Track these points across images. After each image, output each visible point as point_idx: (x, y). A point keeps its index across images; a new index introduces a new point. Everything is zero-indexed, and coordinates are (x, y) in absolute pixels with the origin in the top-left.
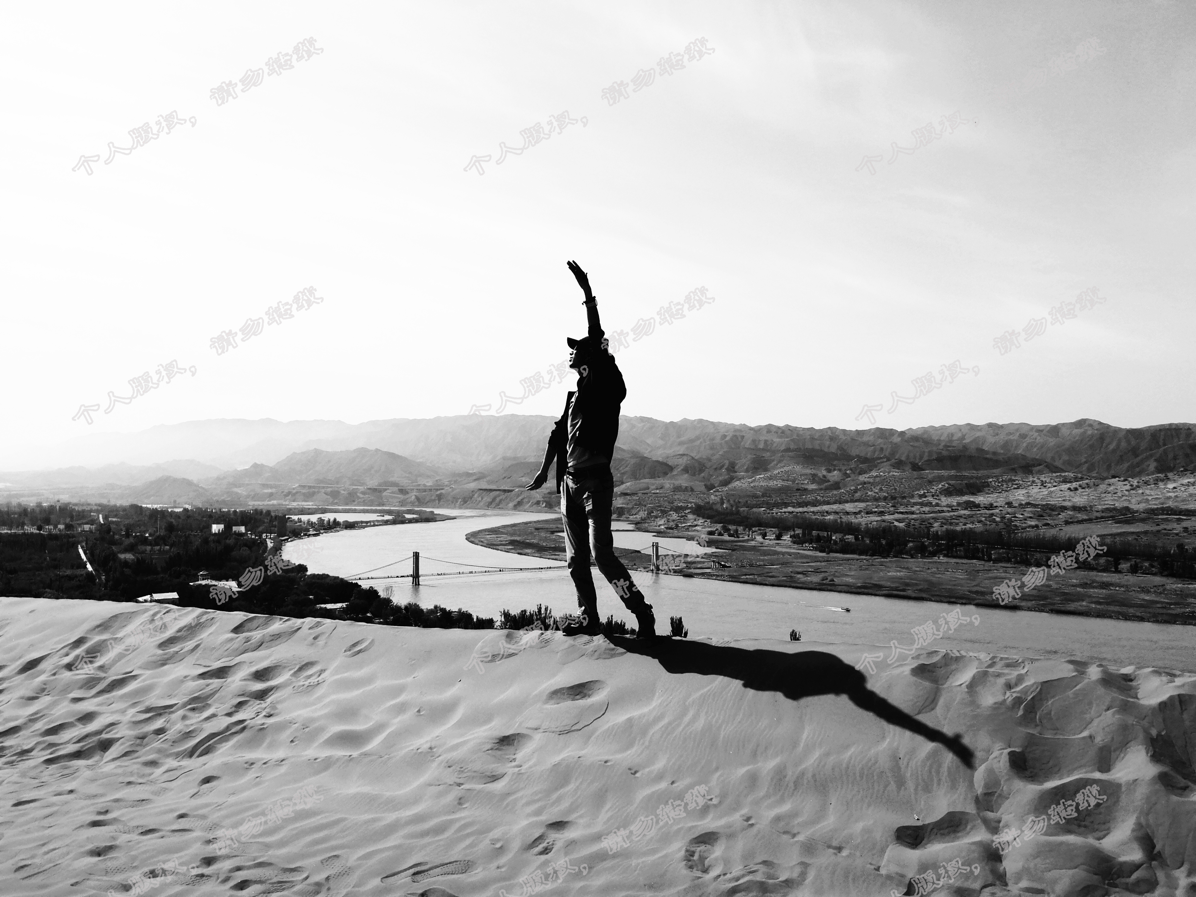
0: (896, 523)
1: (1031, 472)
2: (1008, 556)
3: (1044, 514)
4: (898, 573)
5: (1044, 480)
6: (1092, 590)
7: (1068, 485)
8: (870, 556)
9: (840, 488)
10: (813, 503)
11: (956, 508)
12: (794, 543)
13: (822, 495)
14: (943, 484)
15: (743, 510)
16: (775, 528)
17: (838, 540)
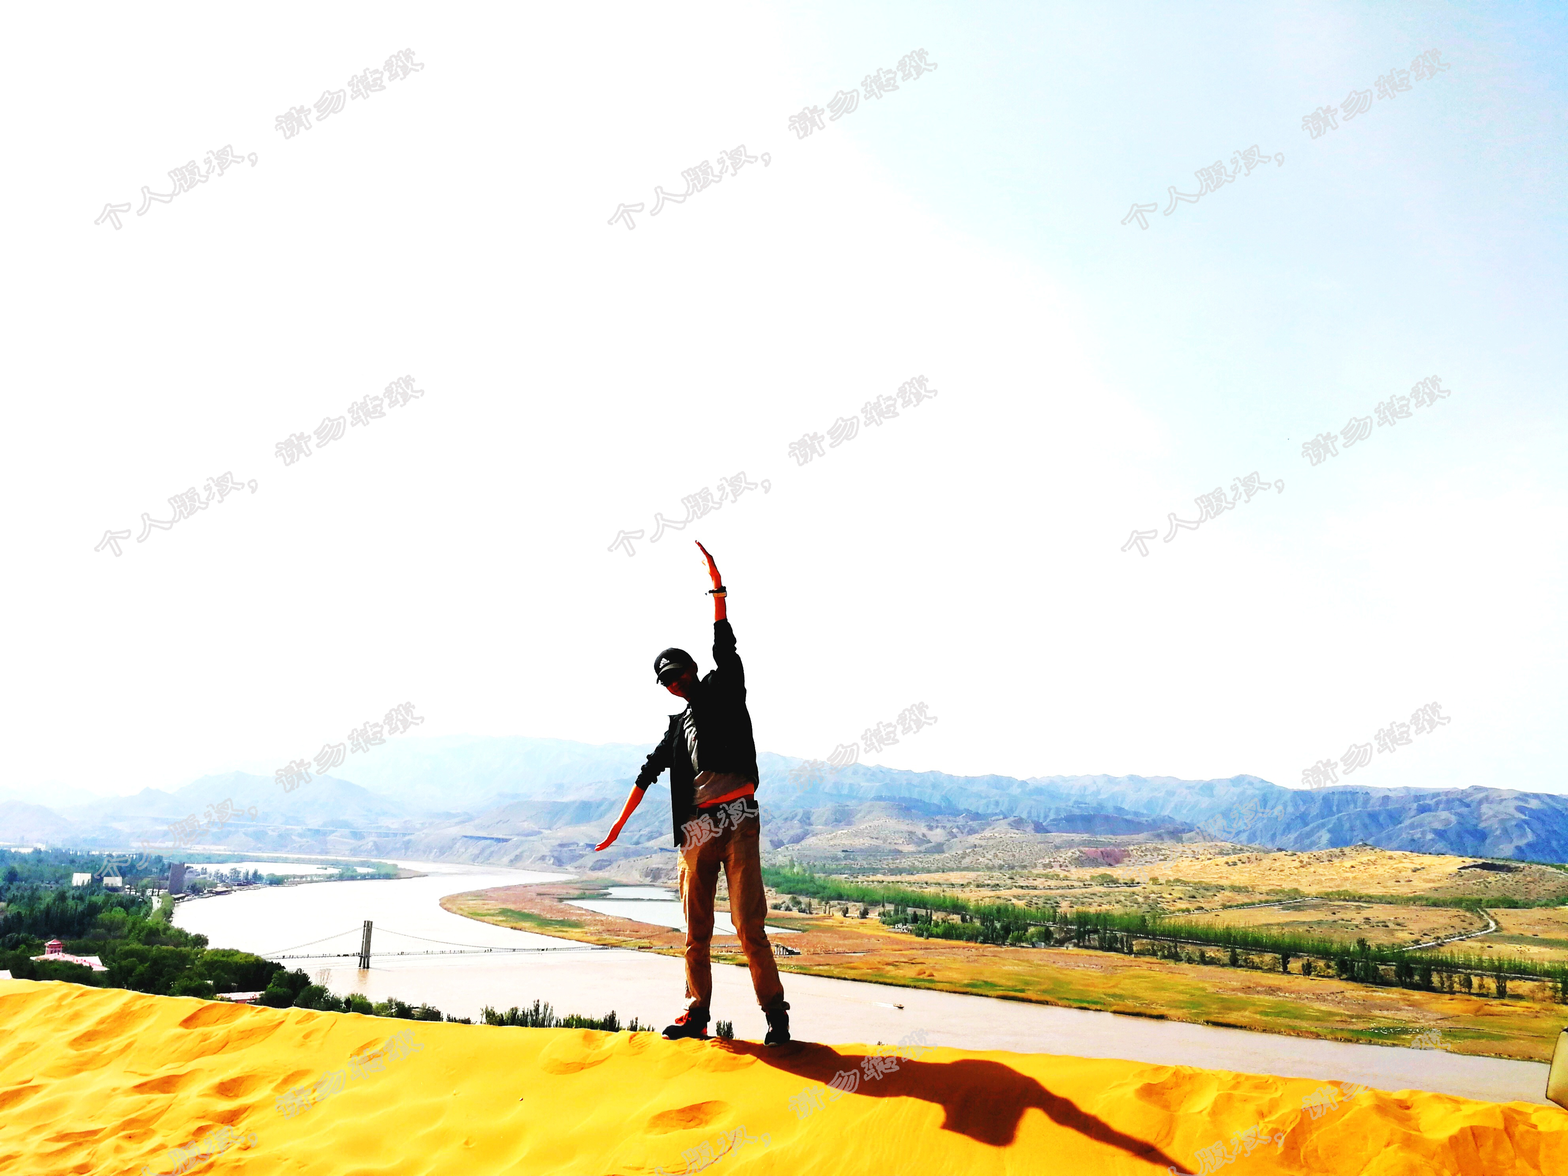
0: (1014, 901)
1: (1180, 840)
2: (1153, 948)
3: (1197, 895)
4: (1016, 968)
5: (1196, 850)
6: (1256, 996)
7: (1226, 859)
8: (981, 942)
9: (943, 852)
10: (909, 871)
11: (1090, 883)
12: (884, 923)
13: (920, 860)
14: (1073, 851)
15: (819, 876)
16: (859, 902)
17: (940, 921)
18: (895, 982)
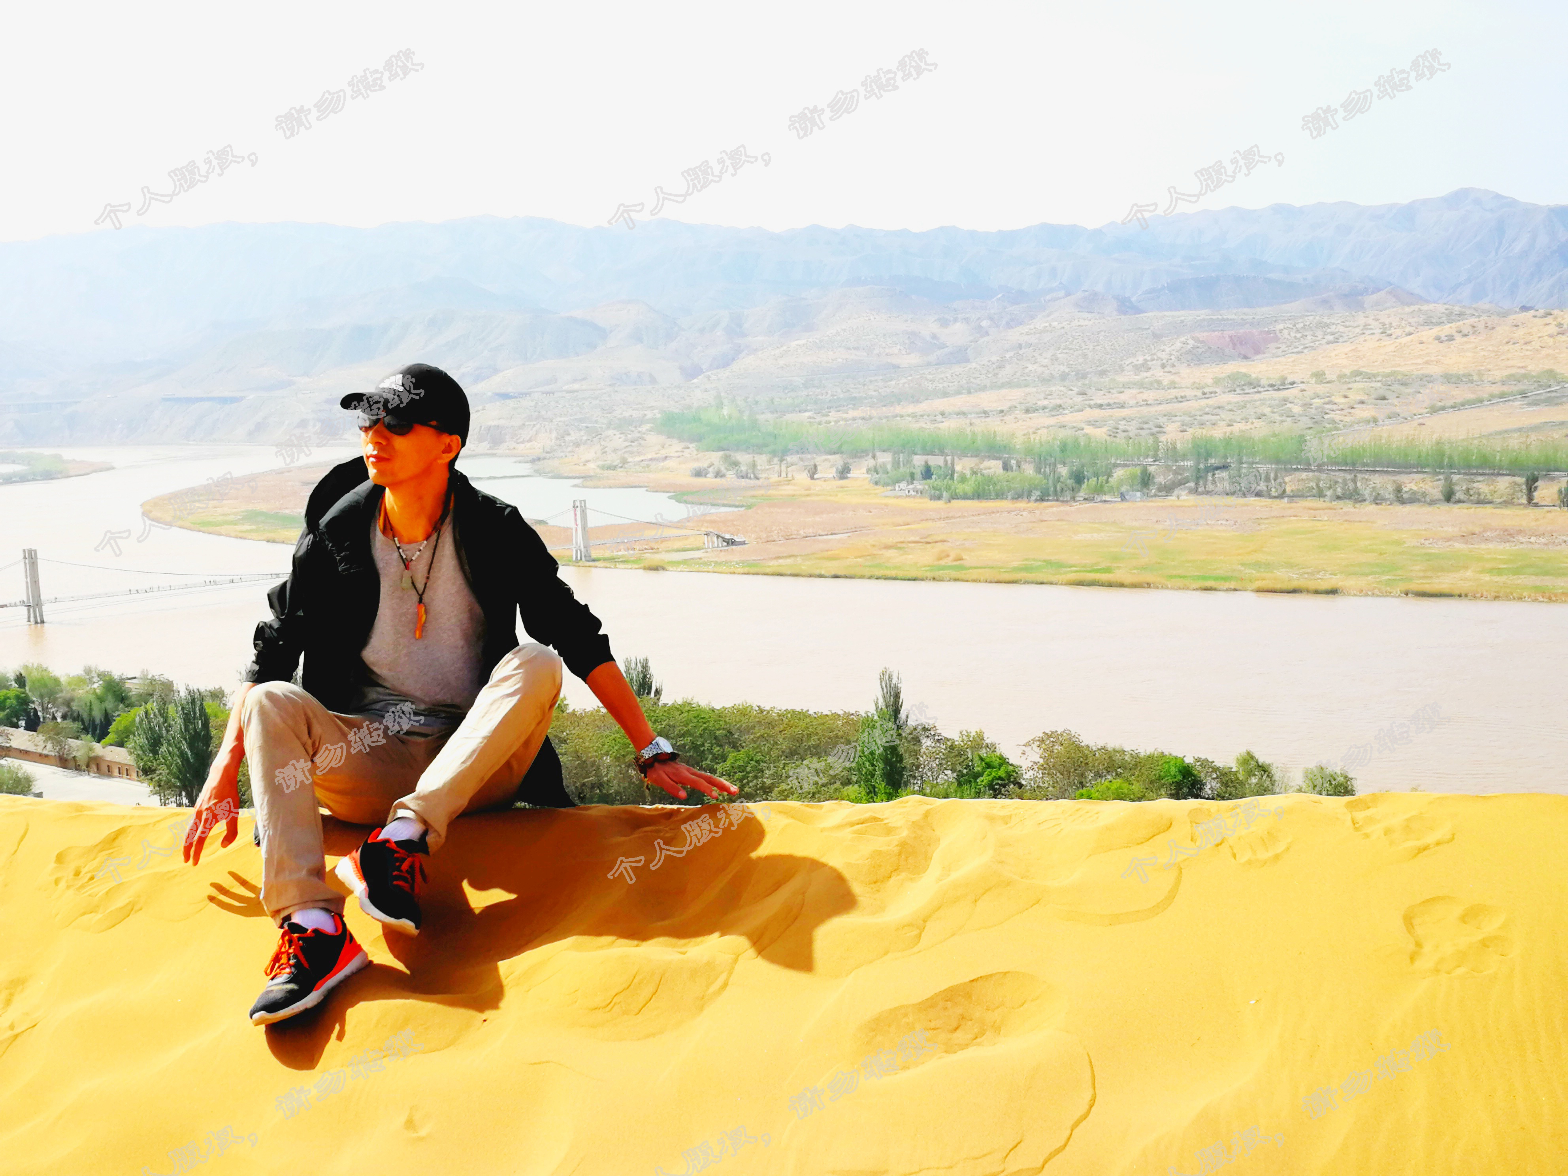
0: (1089, 430)
1: (1361, 307)
2: (1317, 485)
3: (1388, 394)
4: (1095, 535)
5: (1387, 322)
6: (1483, 546)
7: (1435, 331)
8: (1036, 500)
9: (968, 361)
10: (913, 396)
11: (1211, 389)
12: (876, 483)
13: (930, 377)
14: (1183, 339)
15: (766, 418)
16: (834, 453)
17: (968, 473)
18: (900, 574)
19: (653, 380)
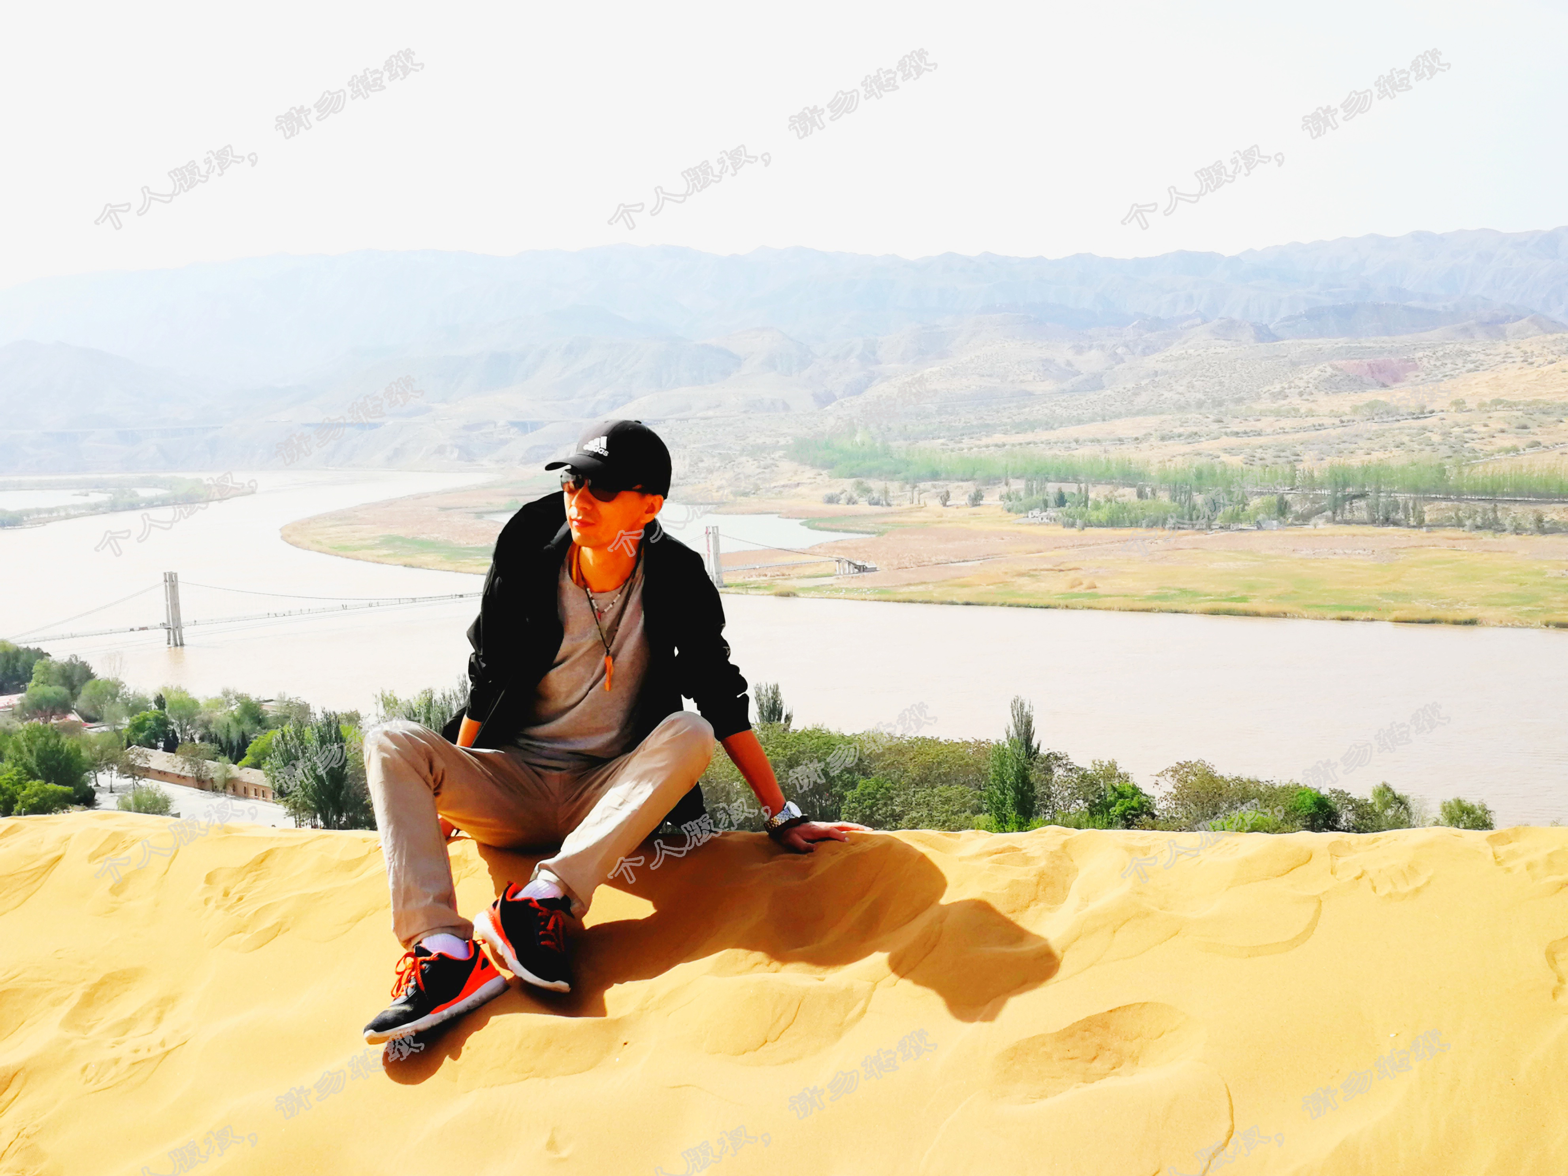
0: (1225, 457)
1: (1502, 335)
2: (1456, 515)
3: (1529, 423)
4: (1231, 564)
5: (1529, 350)
8: (1169, 528)
9: (1102, 388)
10: (1047, 423)
11: (1351, 418)
12: (1009, 511)
13: (1065, 404)
14: (1321, 367)
15: (898, 445)
16: (967, 480)
17: (1102, 500)
18: (1033, 602)
19: (786, 407)
